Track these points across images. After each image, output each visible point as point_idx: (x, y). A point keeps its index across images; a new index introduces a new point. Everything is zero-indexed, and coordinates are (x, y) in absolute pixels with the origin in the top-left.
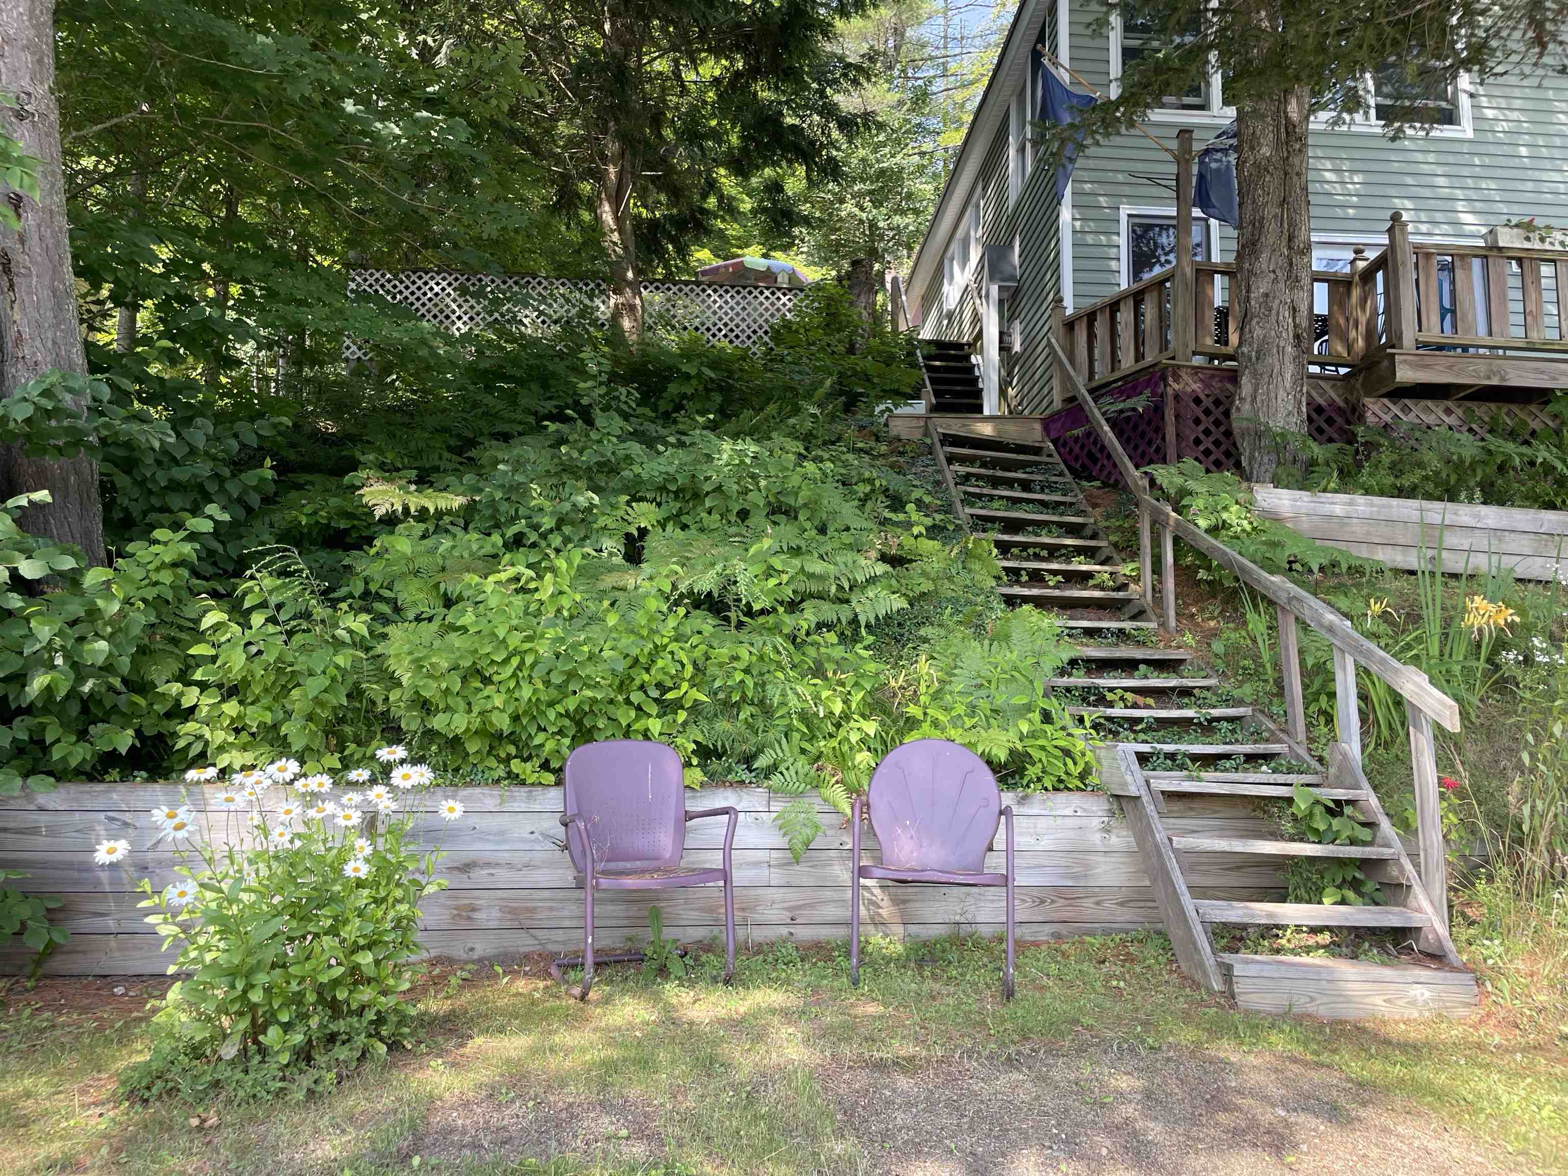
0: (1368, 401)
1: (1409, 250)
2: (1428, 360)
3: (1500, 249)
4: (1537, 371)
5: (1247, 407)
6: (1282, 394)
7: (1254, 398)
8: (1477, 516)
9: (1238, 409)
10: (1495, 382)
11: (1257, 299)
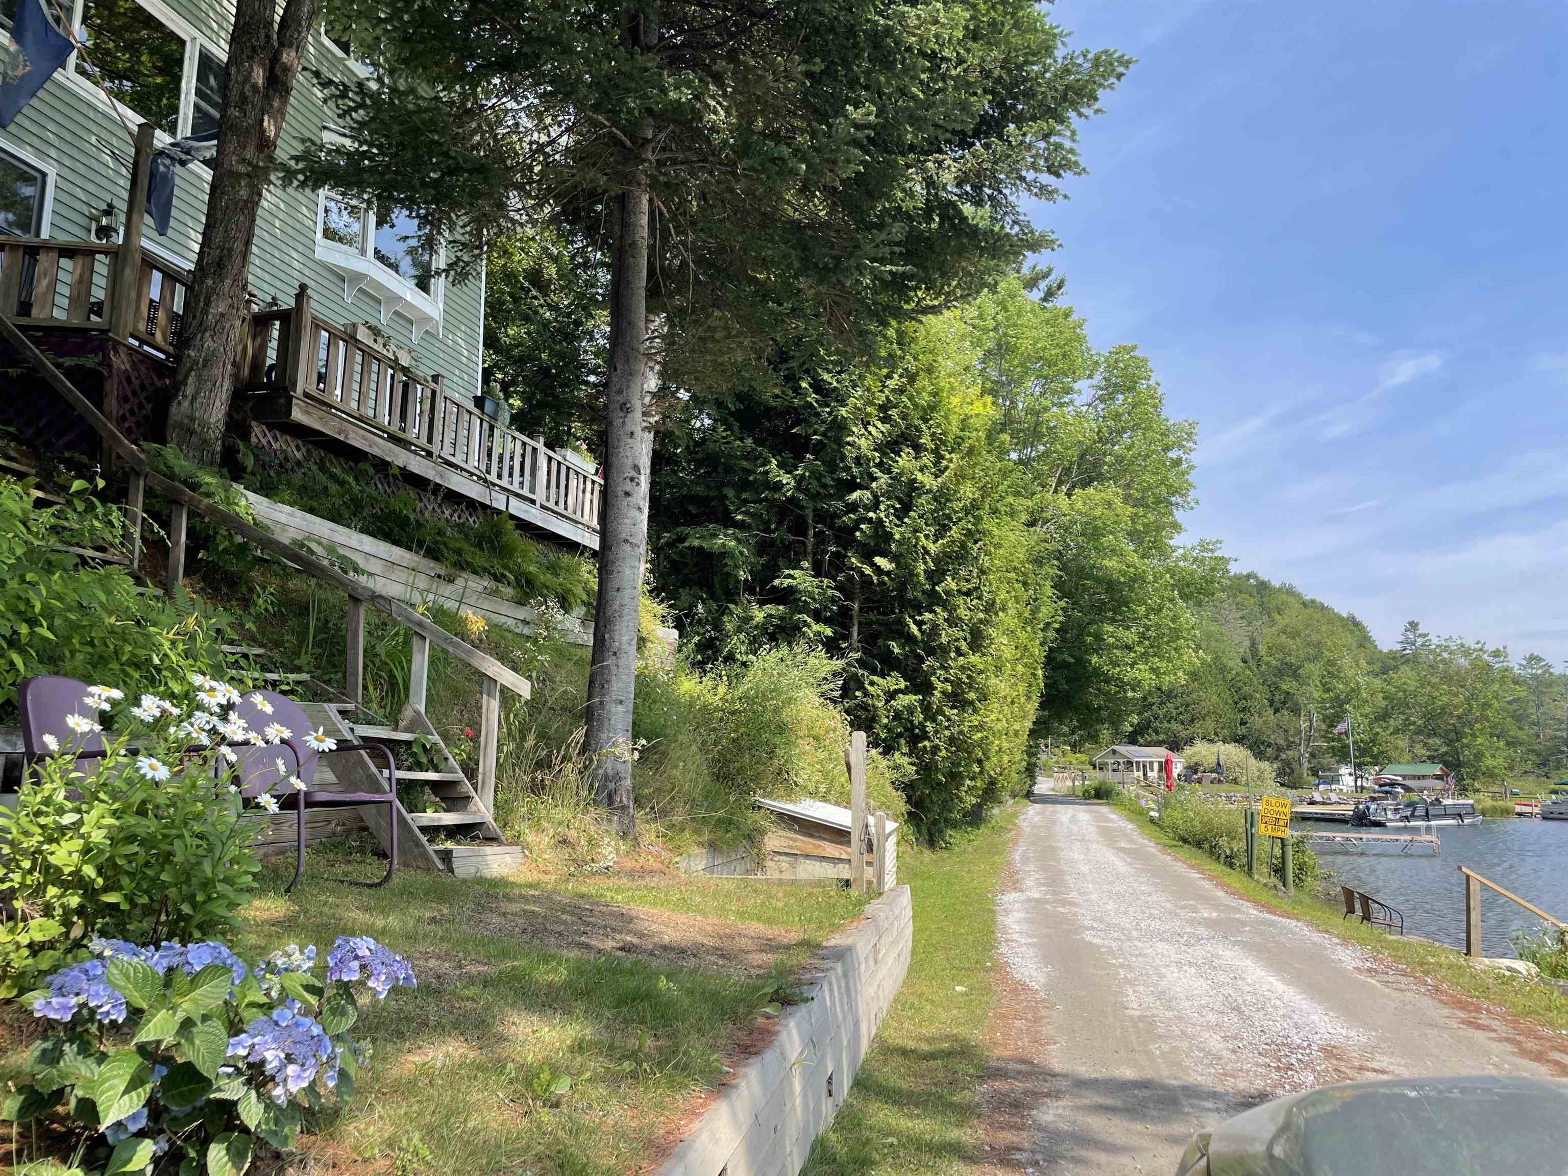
0: (254, 423)
1: (310, 319)
2: (311, 409)
3: (357, 340)
4: (363, 437)
5: (186, 404)
6: (218, 403)
7: (194, 399)
8: (361, 542)
9: (179, 403)
10: (342, 438)
11: (214, 315)
